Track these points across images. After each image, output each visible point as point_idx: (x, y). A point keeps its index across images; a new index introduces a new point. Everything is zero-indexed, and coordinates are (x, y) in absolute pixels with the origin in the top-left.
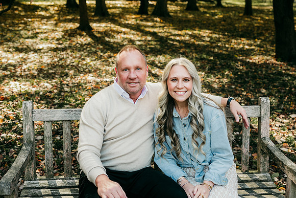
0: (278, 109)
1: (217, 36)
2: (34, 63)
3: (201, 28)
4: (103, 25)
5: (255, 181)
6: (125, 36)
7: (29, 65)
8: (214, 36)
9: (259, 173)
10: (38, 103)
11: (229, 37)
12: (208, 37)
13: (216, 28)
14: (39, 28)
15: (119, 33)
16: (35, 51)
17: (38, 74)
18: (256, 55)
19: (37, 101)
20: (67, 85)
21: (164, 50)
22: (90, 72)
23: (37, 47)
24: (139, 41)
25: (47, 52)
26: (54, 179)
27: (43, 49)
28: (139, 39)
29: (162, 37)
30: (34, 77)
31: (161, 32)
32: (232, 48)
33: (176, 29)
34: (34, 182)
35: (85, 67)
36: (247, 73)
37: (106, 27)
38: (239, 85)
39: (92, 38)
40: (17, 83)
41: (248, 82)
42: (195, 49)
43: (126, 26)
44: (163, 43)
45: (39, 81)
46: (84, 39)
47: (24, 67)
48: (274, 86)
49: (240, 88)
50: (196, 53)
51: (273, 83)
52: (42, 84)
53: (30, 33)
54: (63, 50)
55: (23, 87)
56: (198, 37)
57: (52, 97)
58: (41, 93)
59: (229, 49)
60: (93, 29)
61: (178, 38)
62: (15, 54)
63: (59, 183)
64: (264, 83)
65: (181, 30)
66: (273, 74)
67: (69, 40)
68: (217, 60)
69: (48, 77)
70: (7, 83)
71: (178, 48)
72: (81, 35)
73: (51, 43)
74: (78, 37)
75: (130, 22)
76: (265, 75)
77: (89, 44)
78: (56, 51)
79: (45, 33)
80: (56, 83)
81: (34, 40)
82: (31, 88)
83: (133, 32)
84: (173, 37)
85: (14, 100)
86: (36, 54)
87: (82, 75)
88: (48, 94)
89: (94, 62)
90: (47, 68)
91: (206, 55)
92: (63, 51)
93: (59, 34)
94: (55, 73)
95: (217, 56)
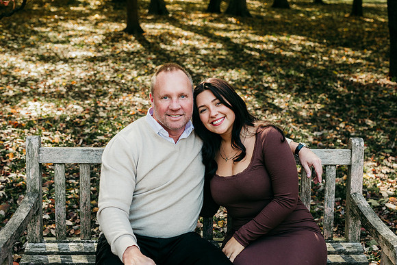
0: (387, 148)
1: (312, 44)
2: (63, 76)
3: (290, 33)
4: (159, 26)
5: (340, 252)
6: (188, 42)
7: (56, 79)
8: (308, 44)
9: (347, 241)
10: (62, 132)
11: (328, 45)
12: (300, 45)
13: (311, 33)
14: (73, 30)
15: (179, 37)
16: (66, 61)
17: (67, 92)
18: (362, 71)
19: (62, 129)
20: (104, 108)
21: (238, 63)
22: (136, 91)
23: (68, 55)
24: (206, 49)
25: (81, 63)
26: (67, 242)
27: (76, 58)
28: (206, 46)
29: (237, 45)
30: (61, 96)
31: (236, 38)
32: (330, 61)
33: (256, 34)
34: (40, 245)
35: (130, 84)
36: (348, 96)
37: (163, 29)
38: (336, 113)
39: (142, 45)
40: (37, 103)
41: (350, 109)
42: (281, 62)
43: (190, 28)
44: (237, 53)
45: (66, 101)
46: (132, 45)
47: (50, 82)
48: (385, 116)
49: (337, 117)
50: (282, 67)
51: (383, 111)
52: (70, 106)
53: (60, 37)
54: (103, 59)
55: (44, 109)
56: (285, 45)
57: (82, 124)
58: (68, 119)
59: (327, 63)
60: (144, 32)
61: (258, 46)
62: (39, 64)
63: (72, 247)
64: (371, 111)
65: (263, 35)
66: (384, 98)
67: (112, 46)
68: (309, 78)
69: (79, 96)
70: (24, 103)
71: (256, 59)
72: (128, 40)
73: (88, 50)
74: (124, 42)
75: (195, 23)
76: (373, 100)
77: (138, 52)
78: (93, 61)
79: (81, 36)
80: (89, 105)
81: (66, 46)
82: (55, 111)
83: (198, 36)
84: (251, 45)
85: (31, 128)
86: (66, 65)
87: (125, 94)
88: (77, 120)
89: (143, 78)
90: (79, 85)
91: (295, 70)
92: (102, 61)
93: (98, 38)
94: (89, 92)
95: (310, 72)
